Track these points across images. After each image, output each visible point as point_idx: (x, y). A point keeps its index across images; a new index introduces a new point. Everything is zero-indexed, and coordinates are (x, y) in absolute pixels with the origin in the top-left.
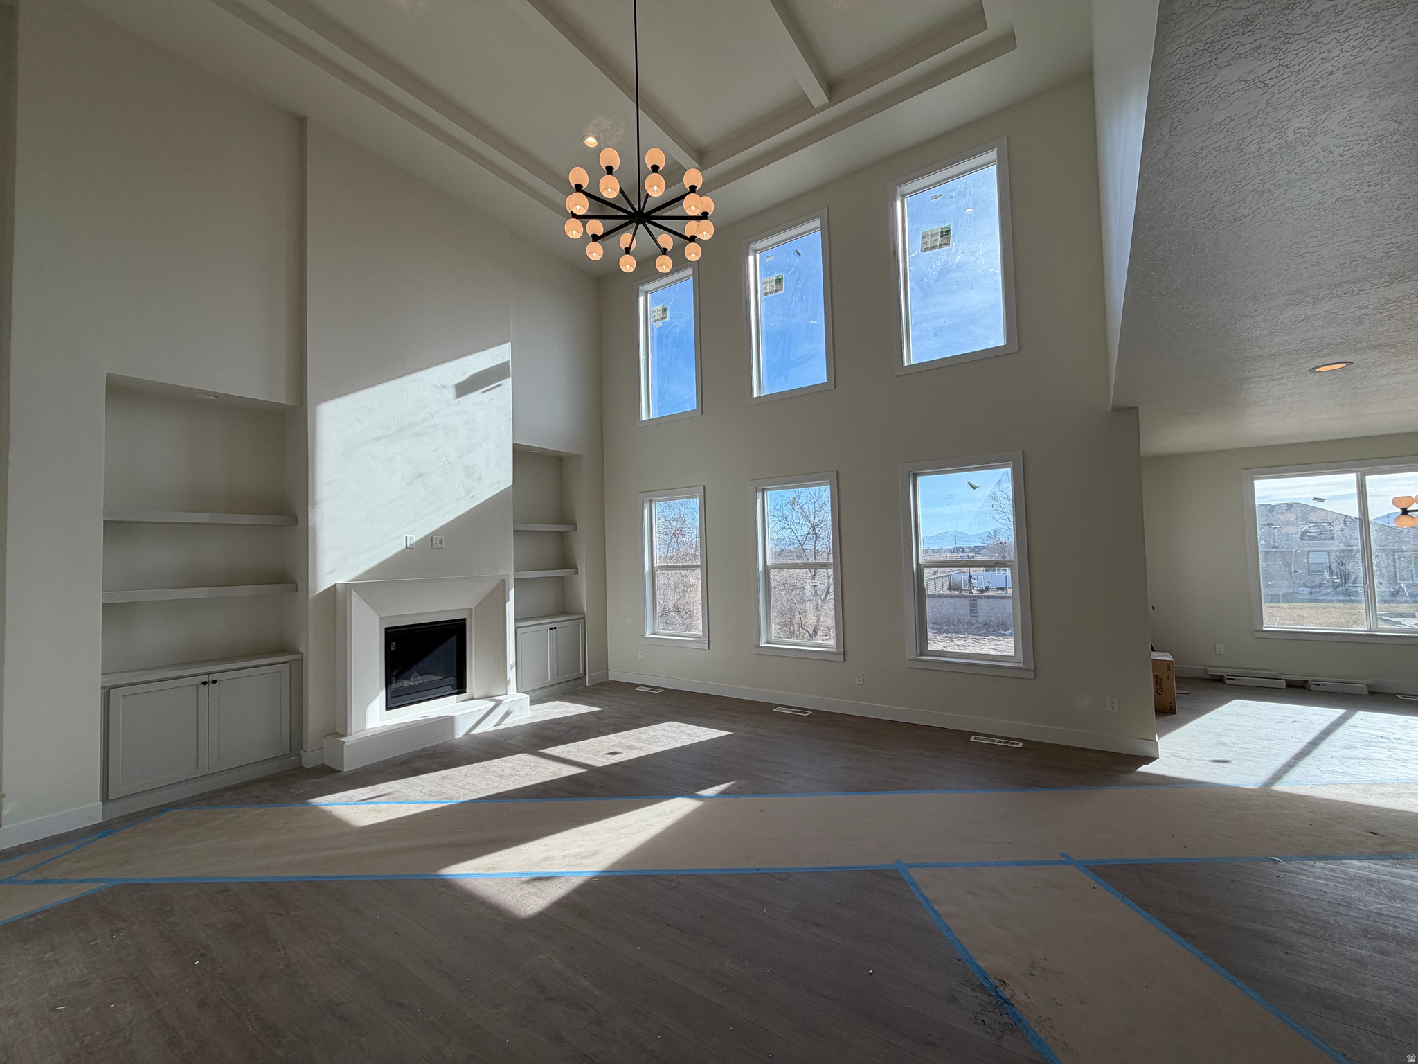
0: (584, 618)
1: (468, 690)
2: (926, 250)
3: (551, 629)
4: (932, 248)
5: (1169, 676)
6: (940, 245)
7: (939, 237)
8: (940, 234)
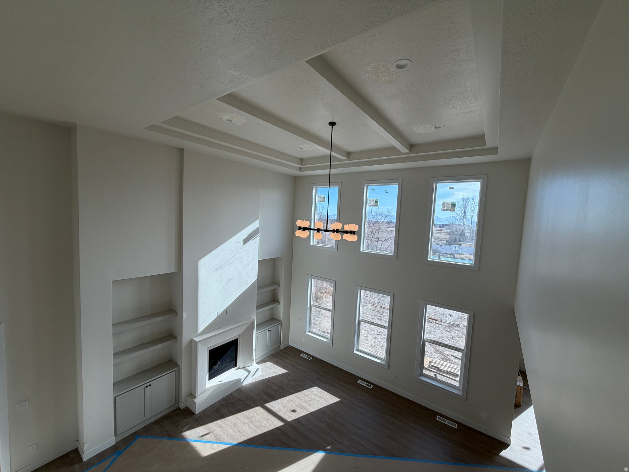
0: (281, 323)
1: (238, 365)
2: (444, 210)
3: (269, 331)
4: (447, 210)
5: (520, 392)
6: (450, 210)
7: (450, 206)
8: (451, 205)
